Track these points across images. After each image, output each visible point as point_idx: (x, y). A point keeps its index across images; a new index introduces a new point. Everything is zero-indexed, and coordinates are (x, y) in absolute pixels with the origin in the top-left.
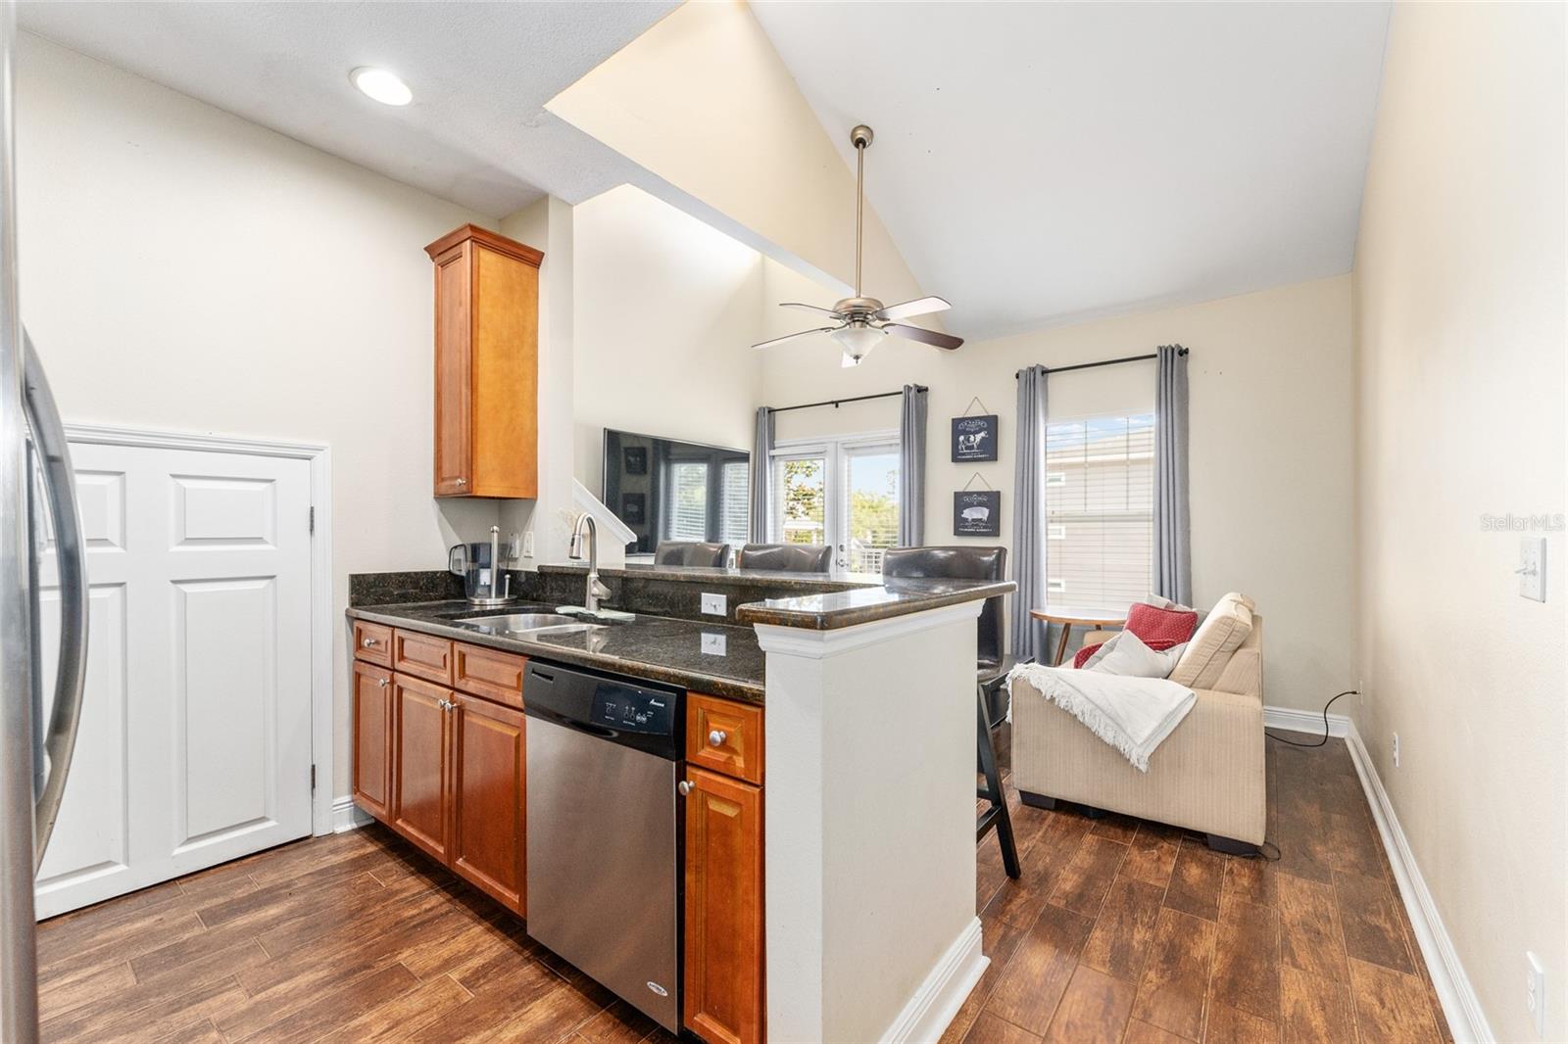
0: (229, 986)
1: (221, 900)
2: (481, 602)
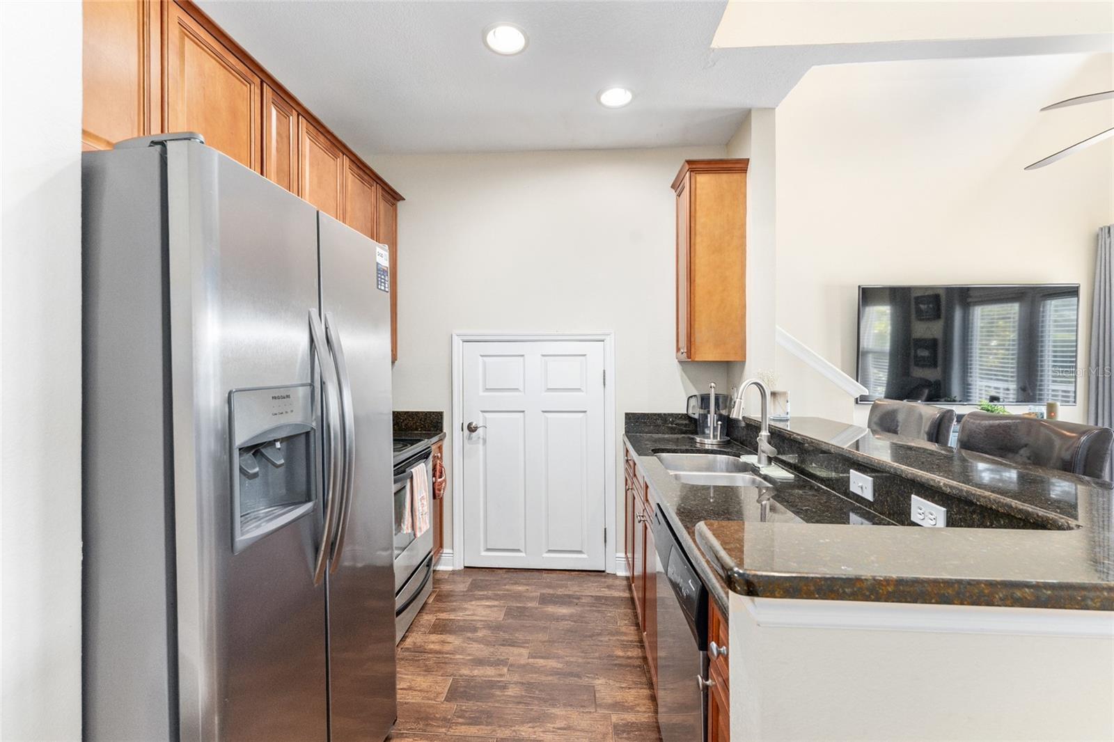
0: (525, 645)
1: (551, 591)
2: (701, 440)
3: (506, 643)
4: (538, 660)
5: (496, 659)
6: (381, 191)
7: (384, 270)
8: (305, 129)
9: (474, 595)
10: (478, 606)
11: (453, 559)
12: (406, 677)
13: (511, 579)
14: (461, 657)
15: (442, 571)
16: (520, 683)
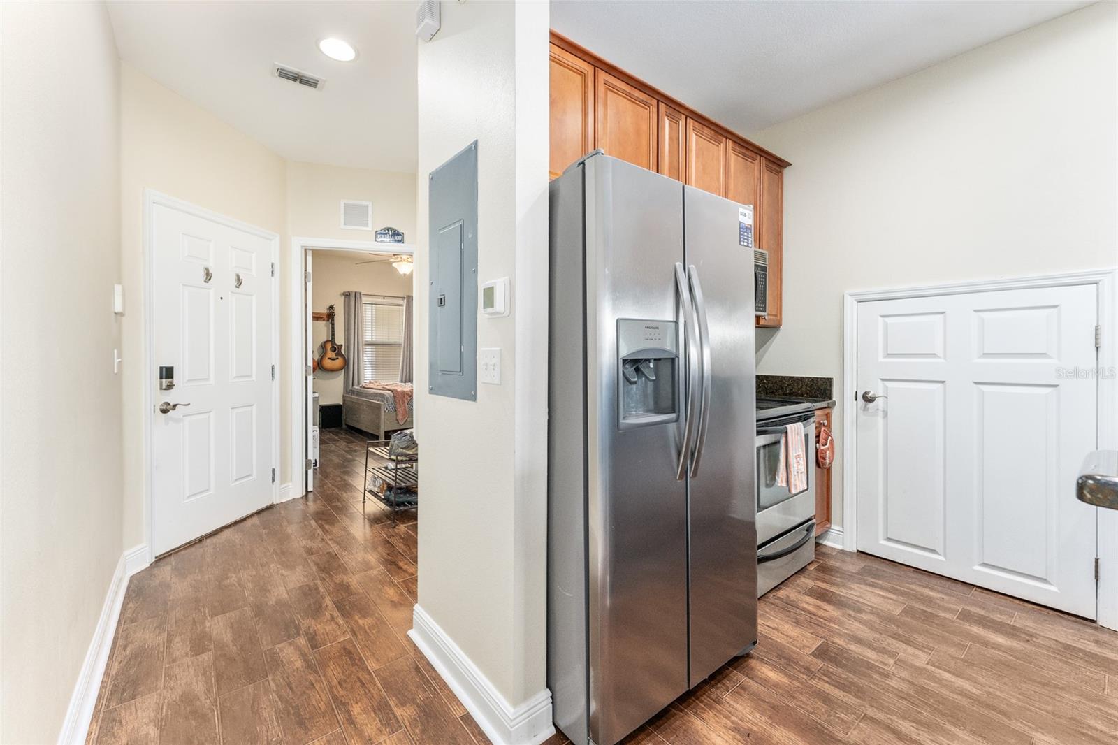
0: (926, 650)
1: (982, 612)
3: (896, 636)
4: (941, 671)
5: (881, 646)
6: (764, 161)
7: (747, 227)
8: (692, 128)
9: (864, 580)
10: (867, 591)
11: (843, 538)
12: (774, 619)
13: (920, 581)
14: (837, 627)
15: (830, 547)
16: (909, 681)
